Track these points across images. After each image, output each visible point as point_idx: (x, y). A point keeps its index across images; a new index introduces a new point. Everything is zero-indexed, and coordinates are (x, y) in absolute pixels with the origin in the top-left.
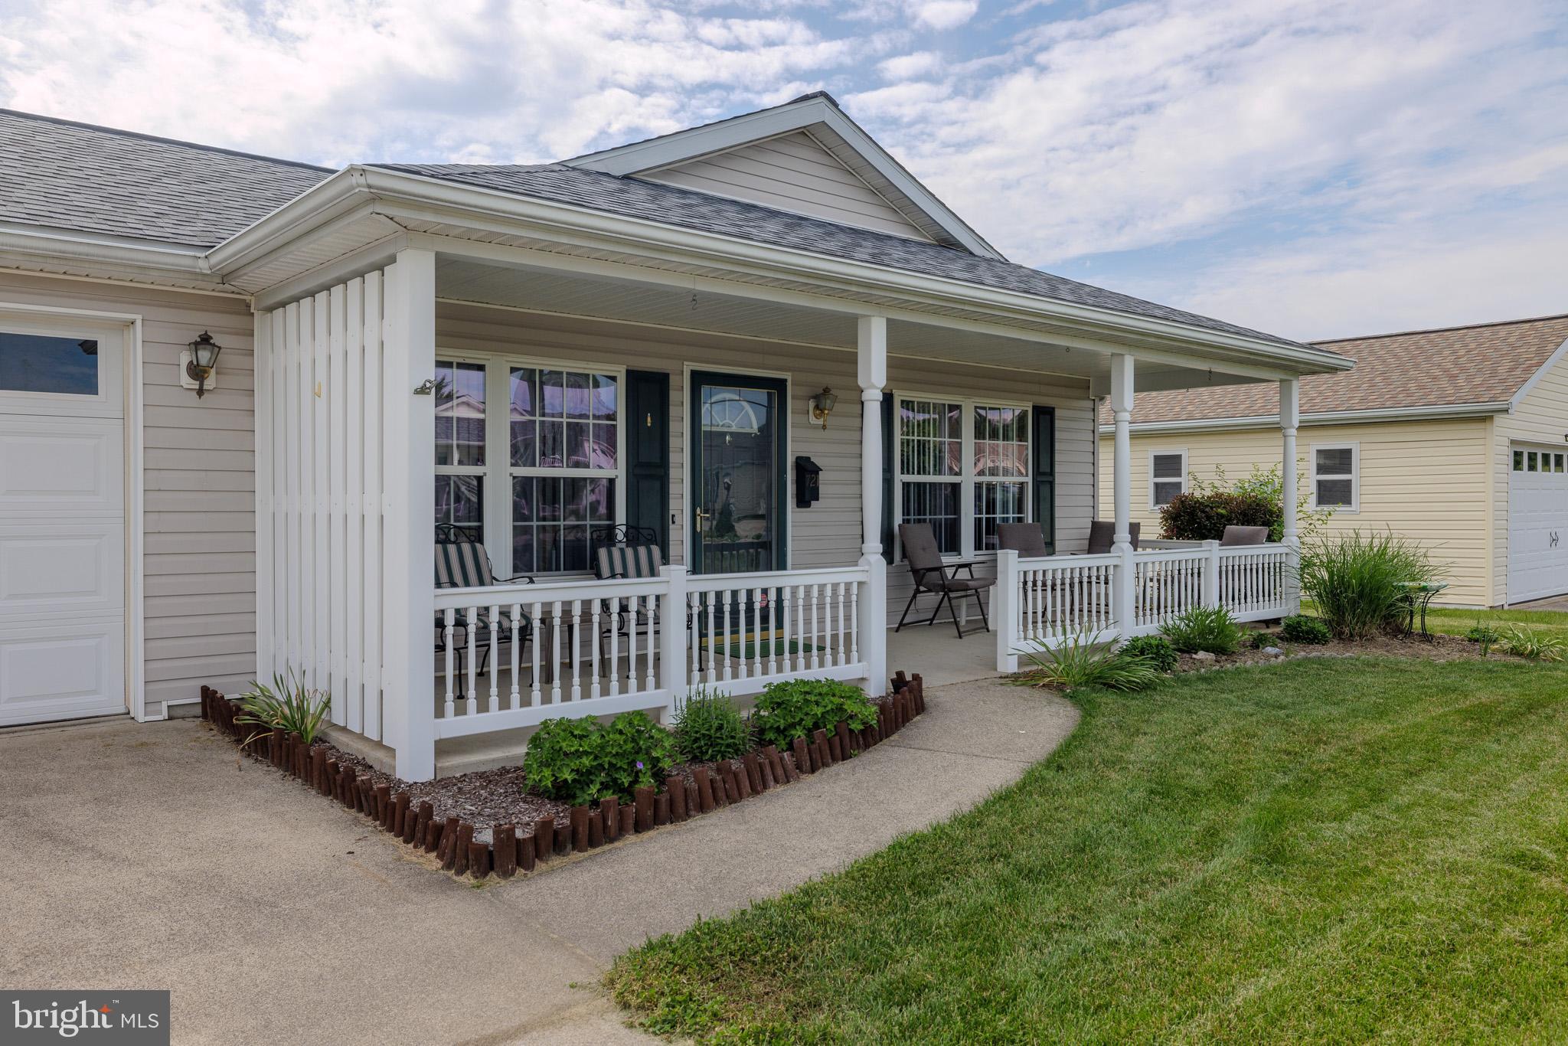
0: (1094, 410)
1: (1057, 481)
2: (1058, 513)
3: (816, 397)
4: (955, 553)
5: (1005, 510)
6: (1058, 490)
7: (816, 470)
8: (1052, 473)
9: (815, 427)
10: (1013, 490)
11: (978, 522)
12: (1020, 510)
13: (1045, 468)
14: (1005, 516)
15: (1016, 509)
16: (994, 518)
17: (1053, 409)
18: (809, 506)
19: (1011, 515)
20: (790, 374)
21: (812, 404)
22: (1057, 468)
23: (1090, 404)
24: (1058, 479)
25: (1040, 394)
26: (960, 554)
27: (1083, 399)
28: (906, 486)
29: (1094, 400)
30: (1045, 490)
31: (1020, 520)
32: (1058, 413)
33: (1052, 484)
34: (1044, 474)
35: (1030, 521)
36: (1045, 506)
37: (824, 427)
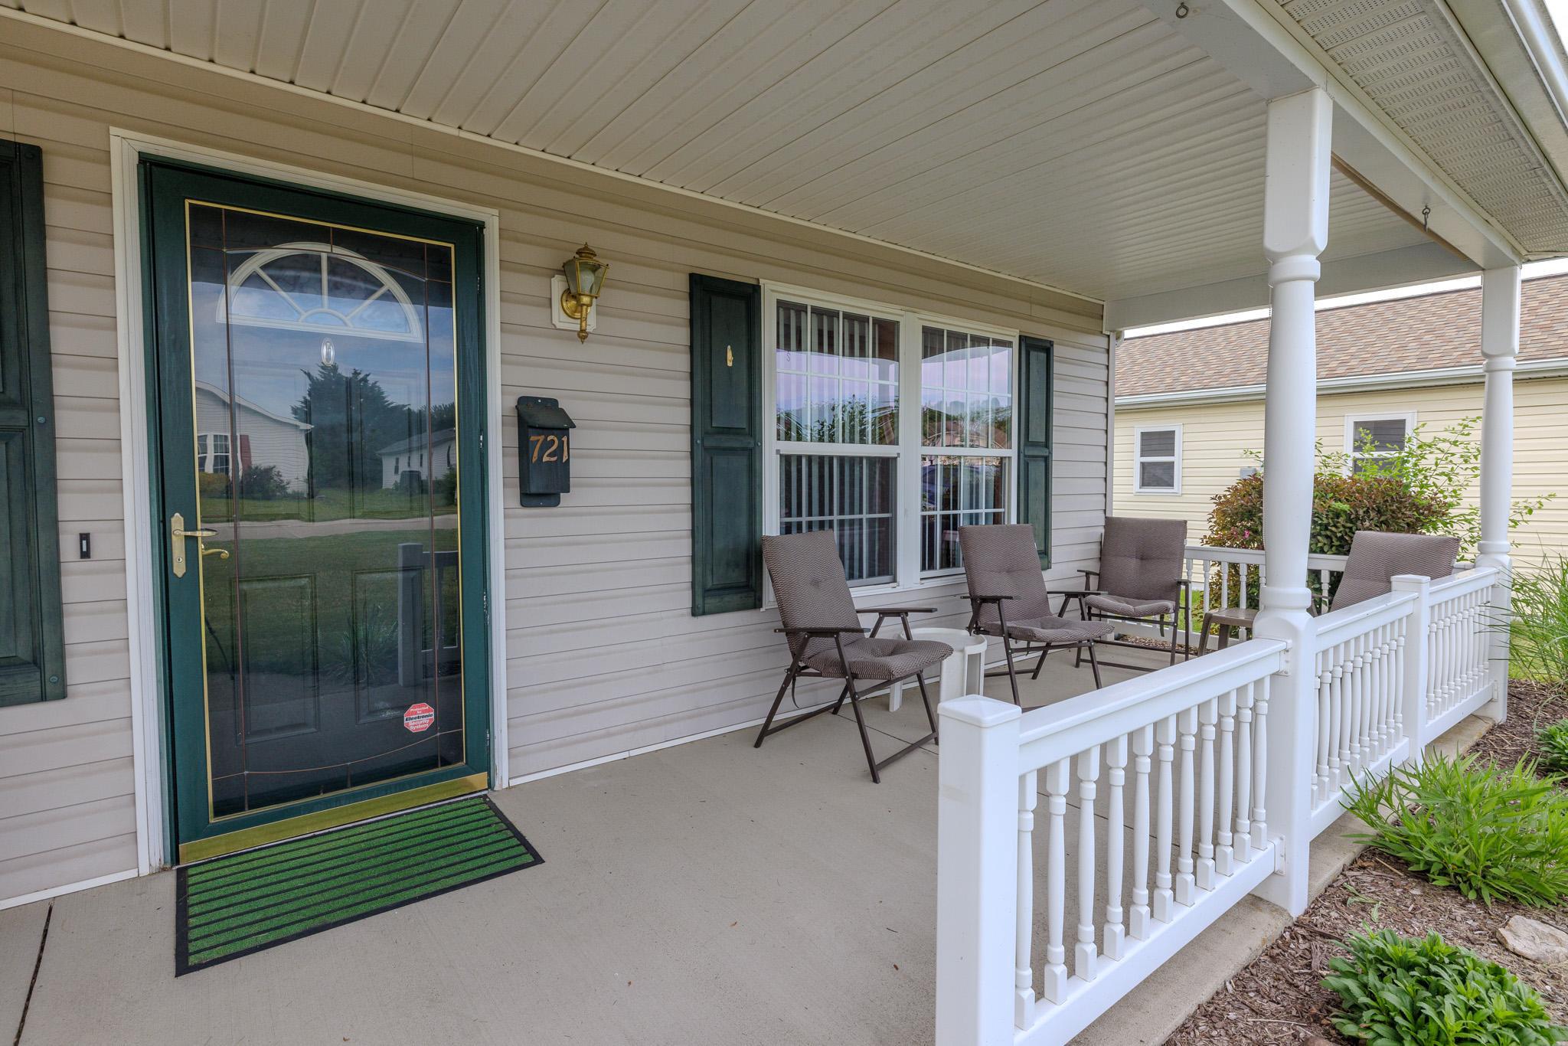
0: (1108, 351)
1: (1055, 456)
2: (1056, 505)
3: (567, 270)
4: (887, 578)
5: (974, 503)
6: (1056, 470)
7: (563, 426)
8: (1047, 444)
9: (562, 335)
10: (986, 472)
11: (928, 525)
12: (997, 501)
13: (1038, 435)
14: (974, 511)
15: (991, 503)
16: (955, 517)
17: (1051, 343)
18: (557, 503)
19: (983, 511)
20: (496, 212)
21: (558, 285)
22: (1056, 436)
23: (1102, 342)
24: (1057, 453)
25: (1030, 318)
26: (895, 581)
27: (1093, 333)
28: (787, 460)
29: (1109, 336)
30: (1036, 470)
31: (997, 519)
32: (1057, 350)
33: (1047, 460)
34: (1035, 444)
35: (1014, 521)
36: (1036, 494)
37: (583, 335)
